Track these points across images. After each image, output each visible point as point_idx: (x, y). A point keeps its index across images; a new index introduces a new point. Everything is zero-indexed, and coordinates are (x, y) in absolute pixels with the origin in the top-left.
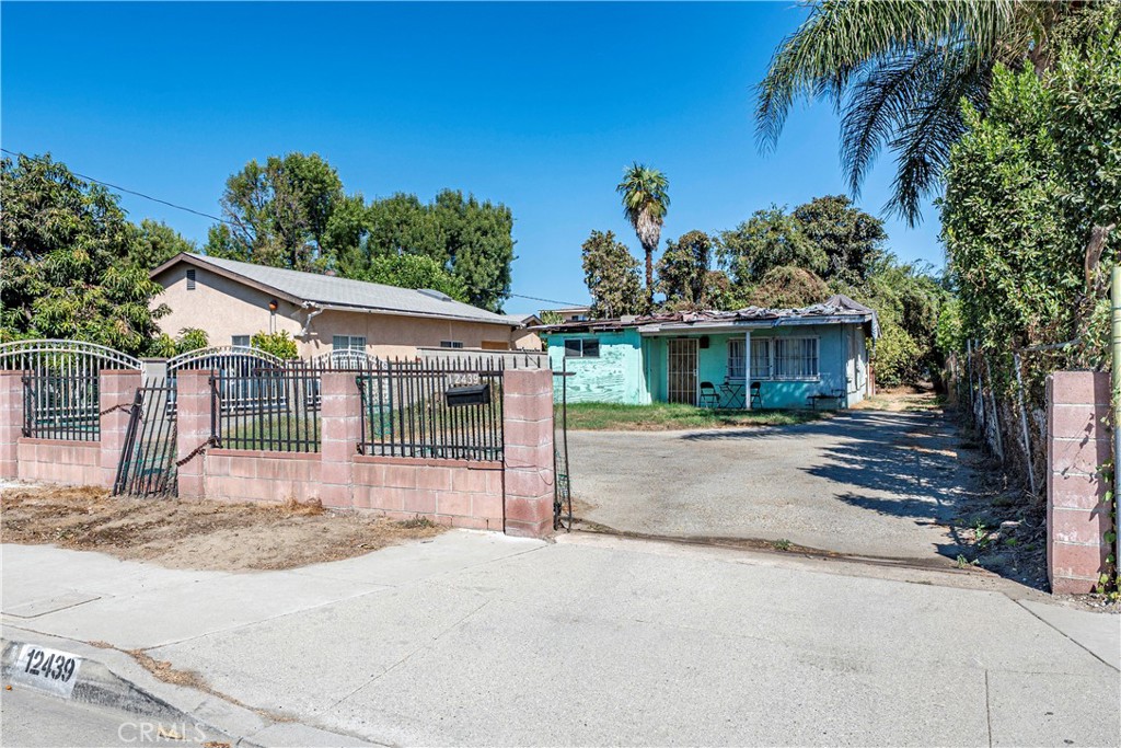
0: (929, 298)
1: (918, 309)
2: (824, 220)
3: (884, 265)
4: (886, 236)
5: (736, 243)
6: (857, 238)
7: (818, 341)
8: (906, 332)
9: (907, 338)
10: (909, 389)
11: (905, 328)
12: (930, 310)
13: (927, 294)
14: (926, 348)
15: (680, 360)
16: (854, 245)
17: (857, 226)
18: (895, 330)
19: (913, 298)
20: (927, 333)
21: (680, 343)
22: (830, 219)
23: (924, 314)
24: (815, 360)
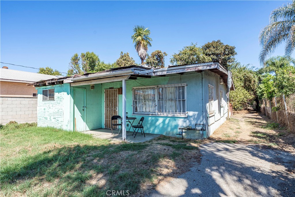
0: (254, 77)
1: (250, 81)
2: (212, 49)
3: (235, 67)
4: (236, 54)
5: (177, 57)
6: (224, 54)
7: (186, 87)
8: (245, 90)
9: (246, 92)
10: (246, 111)
11: (245, 88)
12: (254, 81)
13: (254, 75)
14: (253, 96)
15: (110, 101)
16: (223, 57)
17: (225, 50)
18: (241, 88)
19: (248, 77)
20: (253, 90)
21: (110, 91)
22: (214, 48)
23: (252, 83)
24: (184, 101)
